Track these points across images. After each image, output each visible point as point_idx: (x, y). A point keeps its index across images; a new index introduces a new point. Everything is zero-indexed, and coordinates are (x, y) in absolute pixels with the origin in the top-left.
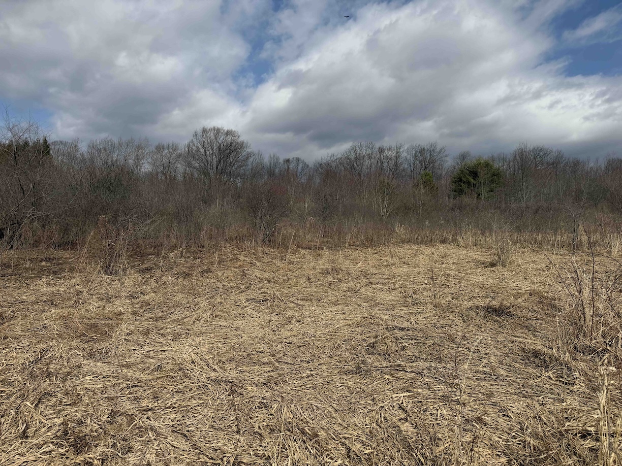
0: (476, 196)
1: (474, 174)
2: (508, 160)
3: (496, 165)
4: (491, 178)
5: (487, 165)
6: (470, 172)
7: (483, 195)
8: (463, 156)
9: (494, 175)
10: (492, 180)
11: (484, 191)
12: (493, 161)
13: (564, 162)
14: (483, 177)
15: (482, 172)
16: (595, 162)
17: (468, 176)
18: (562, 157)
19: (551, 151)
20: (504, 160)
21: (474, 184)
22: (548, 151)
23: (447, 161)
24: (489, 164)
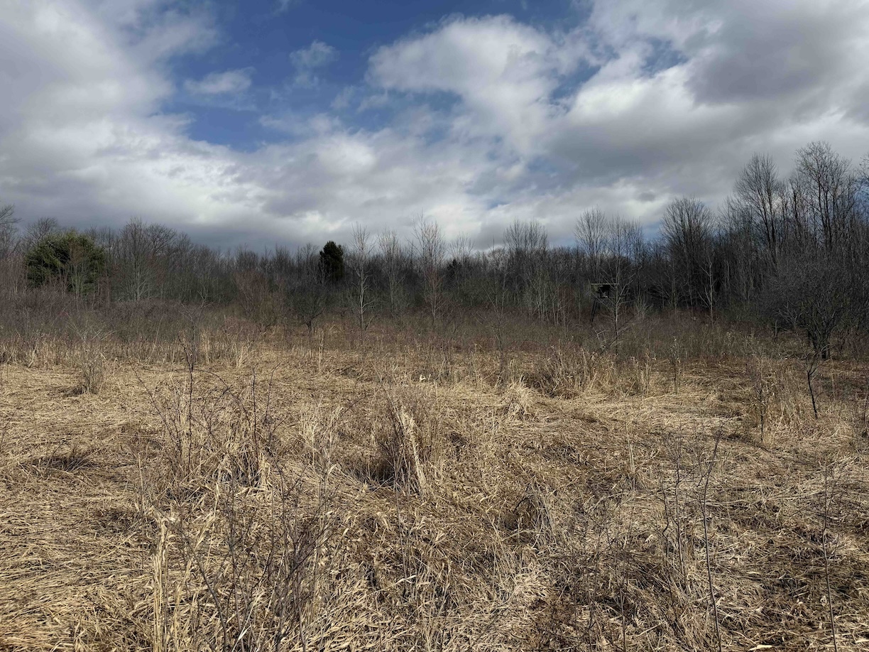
0: (66, 288)
1: (64, 254)
2: (115, 239)
3: (98, 244)
4: (90, 263)
5: (83, 242)
6: (57, 251)
7: (77, 287)
8: (46, 225)
9: (94, 258)
10: (91, 266)
11: (78, 280)
12: (94, 238)
13: (191, 250)
14: (77, 259)
15: (75, 251)
16: (227, 254)
17: (52, 257)
18: (188, 243)
19: (175, 234)
20: (110, 238)
21: (61, 270)
22: (171, 232)
23: (17, 230)
24: (86, 241)
